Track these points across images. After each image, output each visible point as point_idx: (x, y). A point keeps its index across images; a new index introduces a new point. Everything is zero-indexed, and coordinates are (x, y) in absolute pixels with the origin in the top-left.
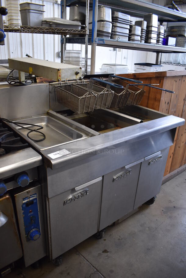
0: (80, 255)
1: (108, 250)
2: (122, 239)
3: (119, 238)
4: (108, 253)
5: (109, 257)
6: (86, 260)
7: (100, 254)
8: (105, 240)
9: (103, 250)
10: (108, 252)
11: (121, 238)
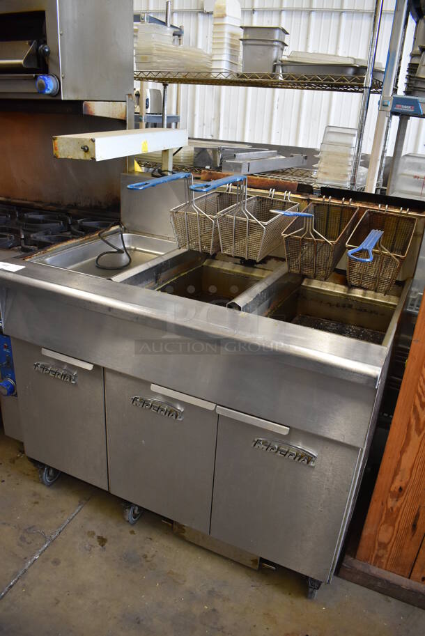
0: (80, 507)
1: (107, 545)
2: (148, 561)
3: (149, 555)
4: (100, 547)
5: (90, 550)
6: (71, 518)
7: (92, 534)
8: (132, 532)
9: (104, 537)
10: (102, 546)
11: (148, 559)
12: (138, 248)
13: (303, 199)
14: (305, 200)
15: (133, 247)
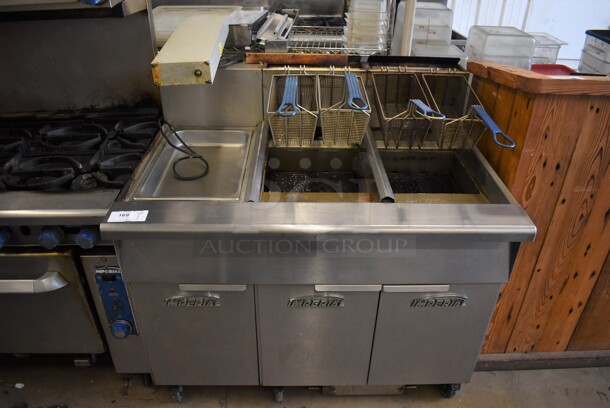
13: (362, 72)
14: (364, 72)
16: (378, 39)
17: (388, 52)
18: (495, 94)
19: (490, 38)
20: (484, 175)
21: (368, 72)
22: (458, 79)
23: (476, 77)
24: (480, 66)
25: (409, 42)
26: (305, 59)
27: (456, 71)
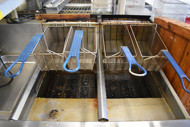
12: (12, 62)
13: (97, 24)
14: (98, 24)
15: (9, 62)
16: (108, 5)
17: (113, 12)
18: (172, 38)
19: (166, 5)
20: (165, 87)
21: (100, 24)
22: (150, 28)
23: (159, 26)
24: (163, 21)
25: (123, 7)
26: (67, 17)
27: (149, 23)
